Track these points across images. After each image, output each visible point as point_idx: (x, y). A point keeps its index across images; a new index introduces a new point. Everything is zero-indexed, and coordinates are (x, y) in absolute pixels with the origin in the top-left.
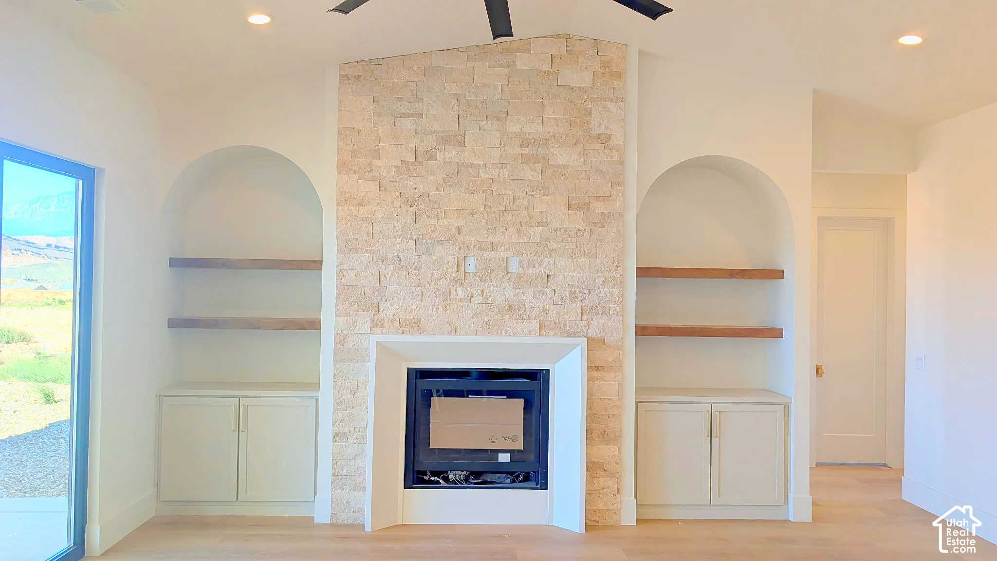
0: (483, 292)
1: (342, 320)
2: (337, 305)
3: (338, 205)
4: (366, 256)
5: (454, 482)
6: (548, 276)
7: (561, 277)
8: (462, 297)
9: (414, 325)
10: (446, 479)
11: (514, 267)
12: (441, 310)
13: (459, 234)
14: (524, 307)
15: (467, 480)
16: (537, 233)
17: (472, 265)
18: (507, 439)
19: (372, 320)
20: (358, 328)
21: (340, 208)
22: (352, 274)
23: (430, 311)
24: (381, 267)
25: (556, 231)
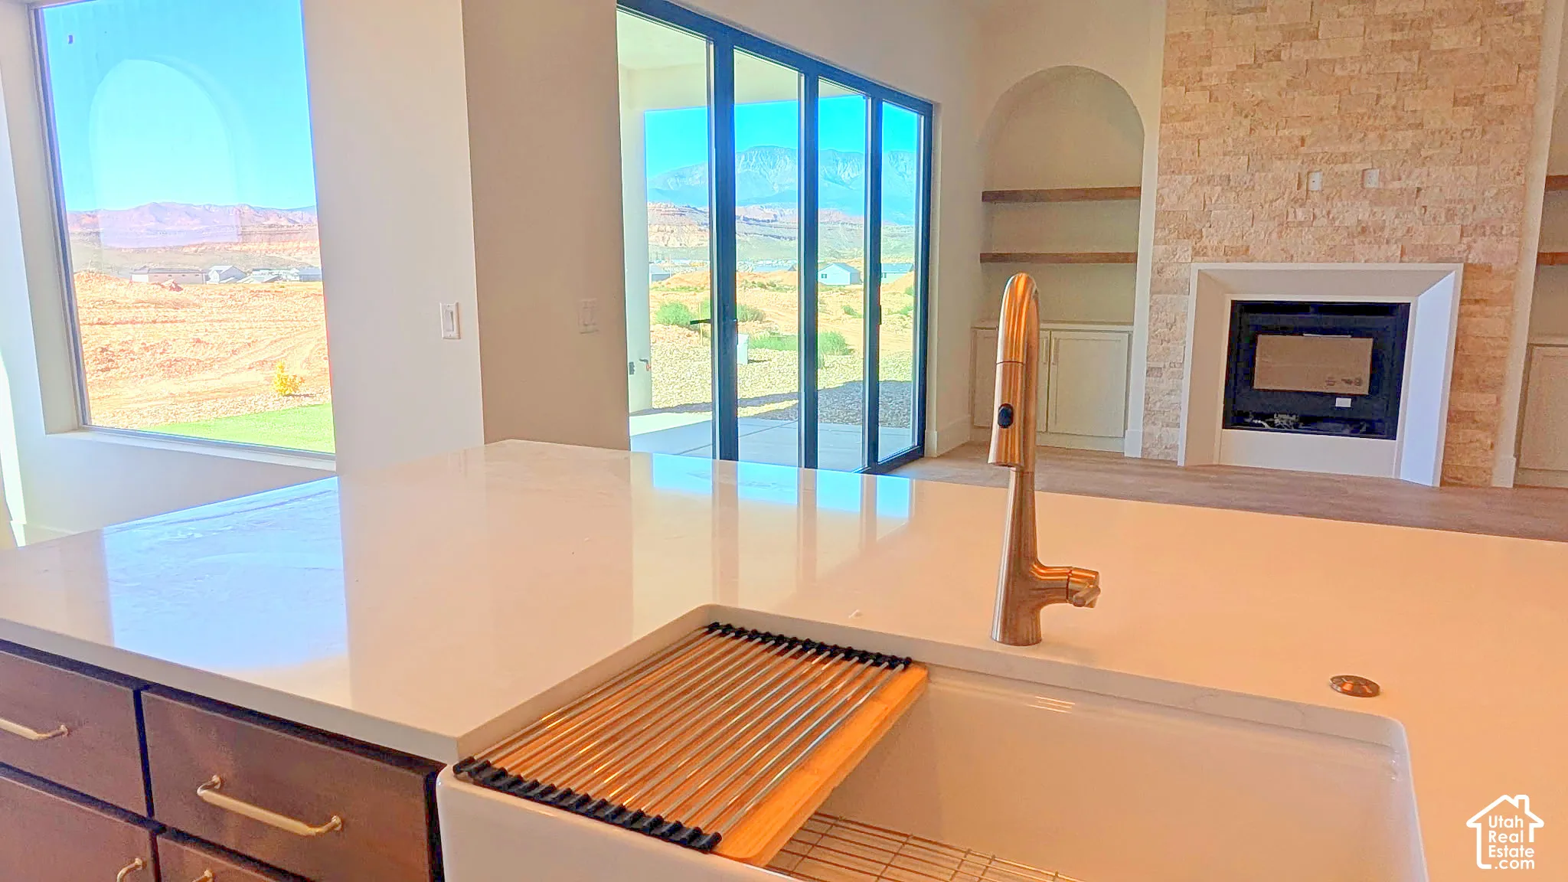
0: (1329, 213)
1: (1162, 248)
2: (1155, 233)
3: (1162, 122)
4: (1189, 177)
5: (1280, 427)
6: (1419, 190)
7: (1437, 190)
8: (1303, 219)
9: (1244, 253)
10: (1272, 424)
11: (1373, 181)
12: (1274, 235)
13: (1303, 145)
14: (1382, 229)
15: (1296, 426)
16: (1406, 138)
17: (1316, 182)
18: (1348, 382)
19: (1194, 249)
20: (1177, 257)
21: (1164, 125)
22: (1174, 198)
23: (1262, 237)
24: (1207, 189)
25: (1433, 133)
